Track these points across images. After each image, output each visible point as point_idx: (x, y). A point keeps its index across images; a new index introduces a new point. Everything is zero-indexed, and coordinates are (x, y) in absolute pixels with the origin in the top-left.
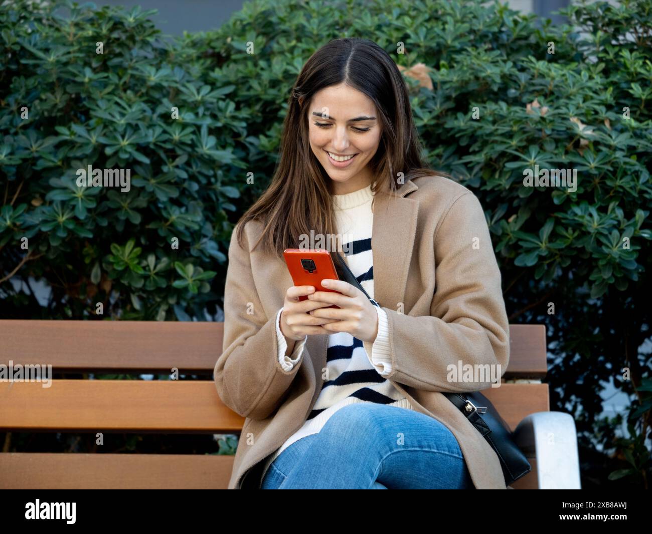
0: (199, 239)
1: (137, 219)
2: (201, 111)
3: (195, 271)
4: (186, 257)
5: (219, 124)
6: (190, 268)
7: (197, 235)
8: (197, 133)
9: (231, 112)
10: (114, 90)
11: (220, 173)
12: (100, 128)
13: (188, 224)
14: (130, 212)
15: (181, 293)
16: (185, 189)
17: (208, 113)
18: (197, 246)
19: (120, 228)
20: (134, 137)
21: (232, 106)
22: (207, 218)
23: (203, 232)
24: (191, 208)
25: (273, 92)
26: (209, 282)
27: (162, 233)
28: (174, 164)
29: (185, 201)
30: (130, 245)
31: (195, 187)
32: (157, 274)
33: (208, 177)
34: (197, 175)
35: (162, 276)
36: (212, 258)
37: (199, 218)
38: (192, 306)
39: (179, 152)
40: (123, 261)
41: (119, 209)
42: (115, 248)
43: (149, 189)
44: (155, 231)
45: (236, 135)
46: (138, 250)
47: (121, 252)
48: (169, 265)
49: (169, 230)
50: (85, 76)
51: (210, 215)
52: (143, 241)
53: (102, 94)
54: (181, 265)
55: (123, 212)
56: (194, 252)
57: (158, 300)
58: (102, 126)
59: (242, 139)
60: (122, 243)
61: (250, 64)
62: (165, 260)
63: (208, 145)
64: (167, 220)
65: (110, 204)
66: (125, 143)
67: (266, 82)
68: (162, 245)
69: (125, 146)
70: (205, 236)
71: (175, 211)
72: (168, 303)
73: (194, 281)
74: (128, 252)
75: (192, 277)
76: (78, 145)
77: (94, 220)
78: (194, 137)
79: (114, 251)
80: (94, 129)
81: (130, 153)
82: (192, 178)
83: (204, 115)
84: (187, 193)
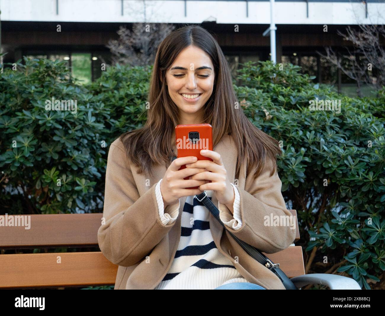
0: (88, 166)
1: (56, 157)
2: (88, 105)
3: (86, 182)
4: (81, 175)
5: (97, 112)
6: (84, 181)
7: (87, 165)
8: (86, 114)
9: (102, 108)
10: (46, 96)
11: (97, 135)
12: (37, 112)
13: (82, 159)
14: (53, 154)
15: (79, 193)
16: (81, 143)
17: (91, 107)
18: (87, 170)
19: (48, 162)
20: (54, 116)
21: (103, 105)
22: (92, 157)
23: (90, 163)
24: (83, 152)
25: (121, 102)
26: (93, 187)
27: (69, 163)
28: (75, 129)
29: (80, 148)
30: (54, 169)
31: (86, 142)
32: (67, 184)
33: (92, 137)
34: (86, 136)
35: (70, 185)
36: (94, 175)
37: (88, 156)
38: (85, 198)
39: (77, 124)
40: (50, 178)
41: (48, 152)
42: (46, 171)
43: (62, 141)
44: (66, 163)
45: (105, 118)
46: (57, 172)
47: (49, 173)
48: (73, 179)
49: (73, 162)
50: (31, 89)
51: (93, 156)
52: (60, 168)
53: (40, 98)
54: (79, 179)
55: (50, 153)
56: (85, 173)
57: (68, 196)
58: (38, 111)
59: (107, 121)
60: (50, 169)
61: (110, 92)
62: (71, 177)
63: (91, 120)
64: (71, 157)
65: (43, 150)
66: (49, 119)
67: (118, 99)
68: (69, 170)
69: (49, 120)
70: (91, 165)
71: (75, 153)
72: (72, 198)
73: (85, 187)
74: (52, 173)
75: (84, 185)
76: (26, 121)
77: (35, 158)
78: (85, 117)
79: (45, 173)
80: (34, 112)
81: (52, 124)
82: (84, 137)
83: (90, 107)
84: (82, 144)
